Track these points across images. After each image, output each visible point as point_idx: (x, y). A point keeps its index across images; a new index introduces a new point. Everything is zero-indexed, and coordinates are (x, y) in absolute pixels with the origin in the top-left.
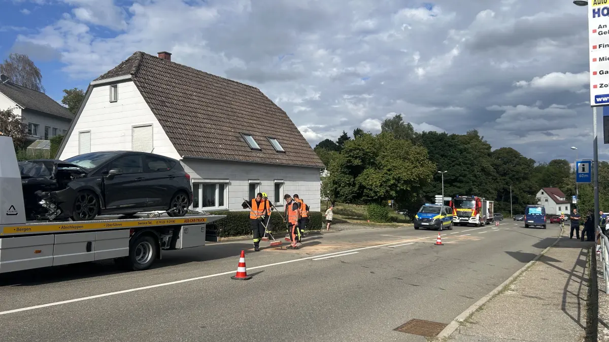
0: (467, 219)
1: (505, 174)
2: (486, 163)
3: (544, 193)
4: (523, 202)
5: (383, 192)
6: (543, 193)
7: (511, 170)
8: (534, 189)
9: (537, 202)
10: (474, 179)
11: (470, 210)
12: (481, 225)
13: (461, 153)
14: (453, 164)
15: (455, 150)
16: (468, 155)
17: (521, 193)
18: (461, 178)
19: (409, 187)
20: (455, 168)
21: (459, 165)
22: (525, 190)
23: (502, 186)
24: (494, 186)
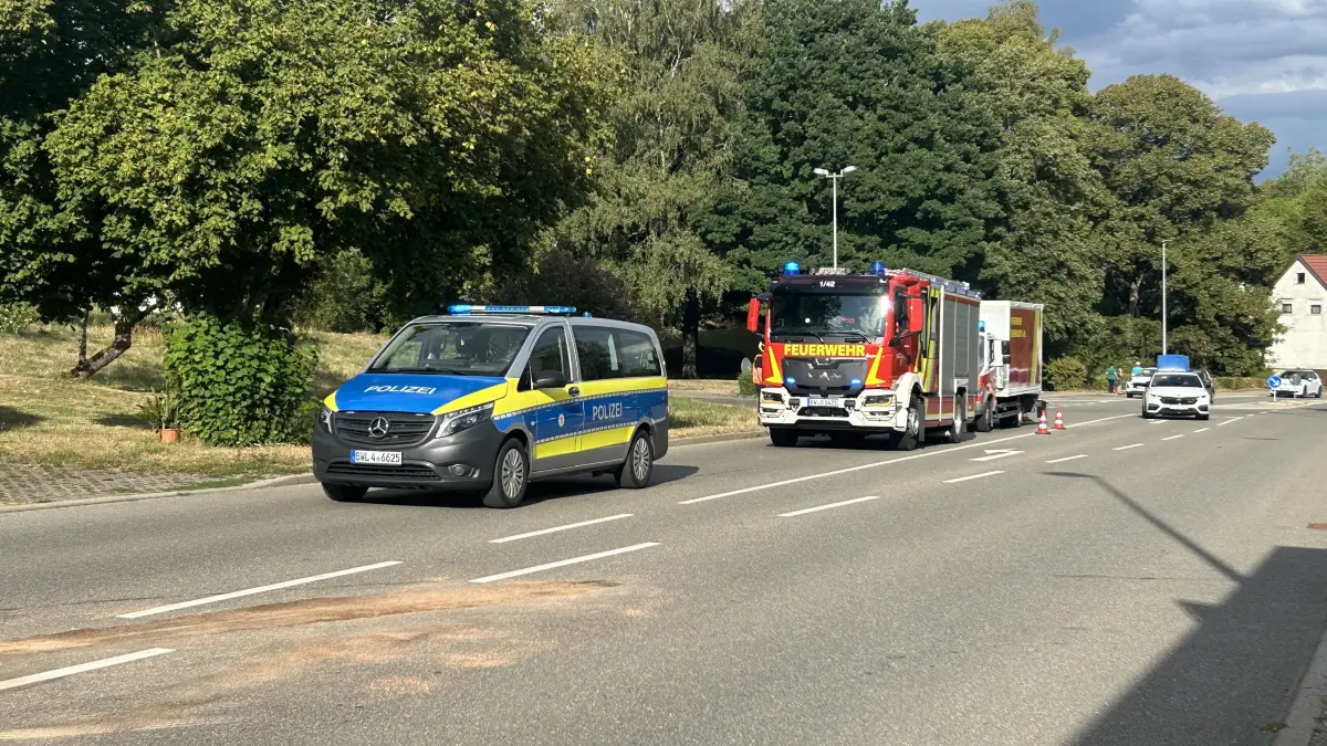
0: (840, 402)
1: (1140, 196)
2: (1055, 138)
3: (1308, 276)
4: (1218, 317)
5: (218, 232)
6: (1301, 278)
7: (1170, 177)
8: (1265, 259)
9: (1277, 315)
10: (993, 209)
11: (858, 350)
12: (935, 436)
13: (941, 87)
14: (900, 138)
15: (912, 72)
16: (968, 96)
17: (1210, 275)
18: (934, 204)
19: (405, 194)
20: (905, 159)
21: (927, 143)
22: (1227, 262)
23: (1127, 246)
24: (1095, 244)
